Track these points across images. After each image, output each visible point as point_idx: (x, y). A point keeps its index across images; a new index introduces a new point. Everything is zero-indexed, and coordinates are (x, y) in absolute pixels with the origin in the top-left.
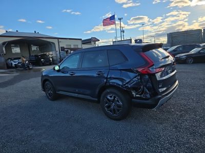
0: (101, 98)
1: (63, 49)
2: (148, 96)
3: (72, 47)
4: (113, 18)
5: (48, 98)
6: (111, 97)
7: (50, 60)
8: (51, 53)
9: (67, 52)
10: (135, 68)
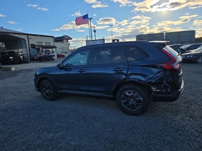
0: (118, 95)
1: (33, 46)
2: (169, 90)
3: (44, 44)
4: (86, 17)
5: (45, 98)
6: (129, 93)
7: (21, 59)
8: (20, 50)
9: (38, 49)
10: (159, 64)
